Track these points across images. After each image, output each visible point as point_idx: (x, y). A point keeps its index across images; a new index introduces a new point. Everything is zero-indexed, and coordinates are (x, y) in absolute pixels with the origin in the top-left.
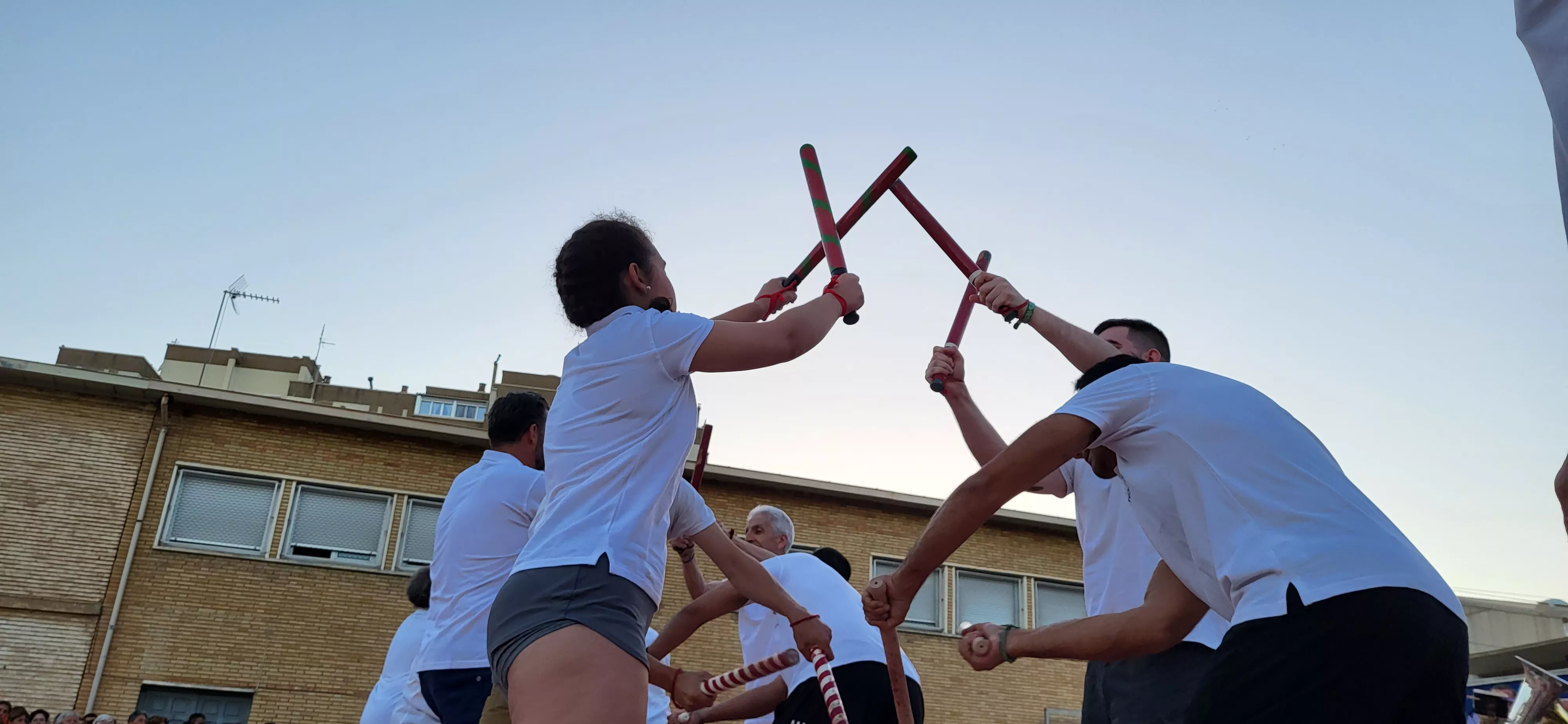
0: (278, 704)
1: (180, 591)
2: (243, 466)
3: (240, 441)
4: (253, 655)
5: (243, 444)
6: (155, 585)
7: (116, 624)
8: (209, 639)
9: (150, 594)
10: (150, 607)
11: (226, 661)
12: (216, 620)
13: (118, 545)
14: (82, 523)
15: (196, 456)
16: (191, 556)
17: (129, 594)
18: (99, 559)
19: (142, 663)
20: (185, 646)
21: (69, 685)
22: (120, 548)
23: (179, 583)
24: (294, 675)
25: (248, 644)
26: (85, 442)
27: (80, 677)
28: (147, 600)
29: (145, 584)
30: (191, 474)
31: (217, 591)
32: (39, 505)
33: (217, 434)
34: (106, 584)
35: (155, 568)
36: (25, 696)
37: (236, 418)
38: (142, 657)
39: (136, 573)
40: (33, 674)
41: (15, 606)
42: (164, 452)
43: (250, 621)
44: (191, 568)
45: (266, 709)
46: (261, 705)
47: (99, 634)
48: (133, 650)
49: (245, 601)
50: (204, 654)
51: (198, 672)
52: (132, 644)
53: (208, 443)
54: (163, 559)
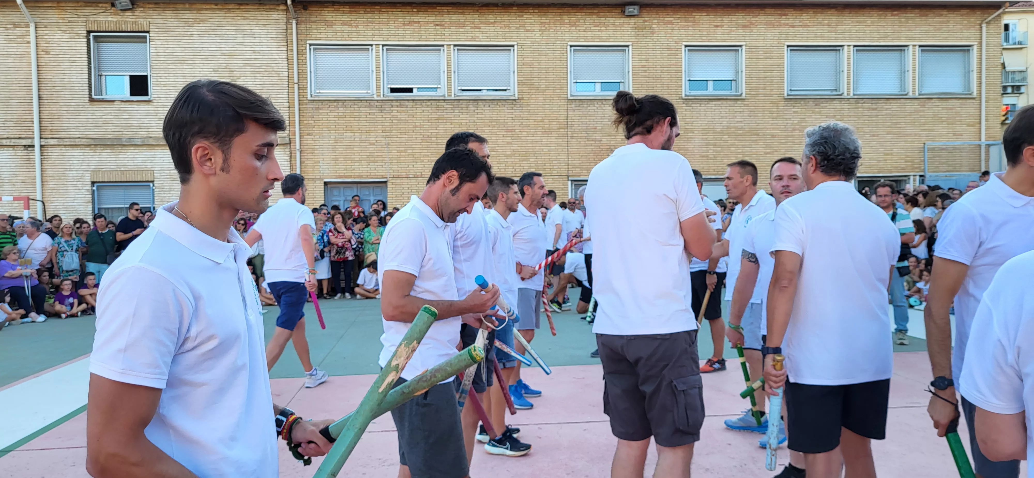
0: (402, 186)
1: (331, 124)
2: (347, 39)
3: (341, 22)
4: (382, 159)
5: (344, 24)
6: (316, 122)
7: (301, 148)
8: (354, 152)
9: (314, 128)
10: (316, 135)
11: (367, 164)
12: (355, 139)
13: (289, 100)
15: (318, 36)
16: (331, 101)
17: (303, 129)
20: (342, 157)
22: (290, 101)
23: (329, 119)
24: (408, 169)
25: (377, 152)
26: (251, 36)
28: (313, 131)
29: (310, 122)
30: (318, 47)
31: (352, 121)
33: (327, 19)
37: (335, 7)
38: (320, 166)
39: (303, 116)
42: (299, 36)
43: (375, 138)
44: (333, 109)
45: (396, 190)
46: (393, 188)
47: (293, 155)
48: (314, 162)
49: (369, 126)
50: (353, 161)
51: (353, 171)
52: (312, 158)
53: (322, 26)
54: (315, 105)
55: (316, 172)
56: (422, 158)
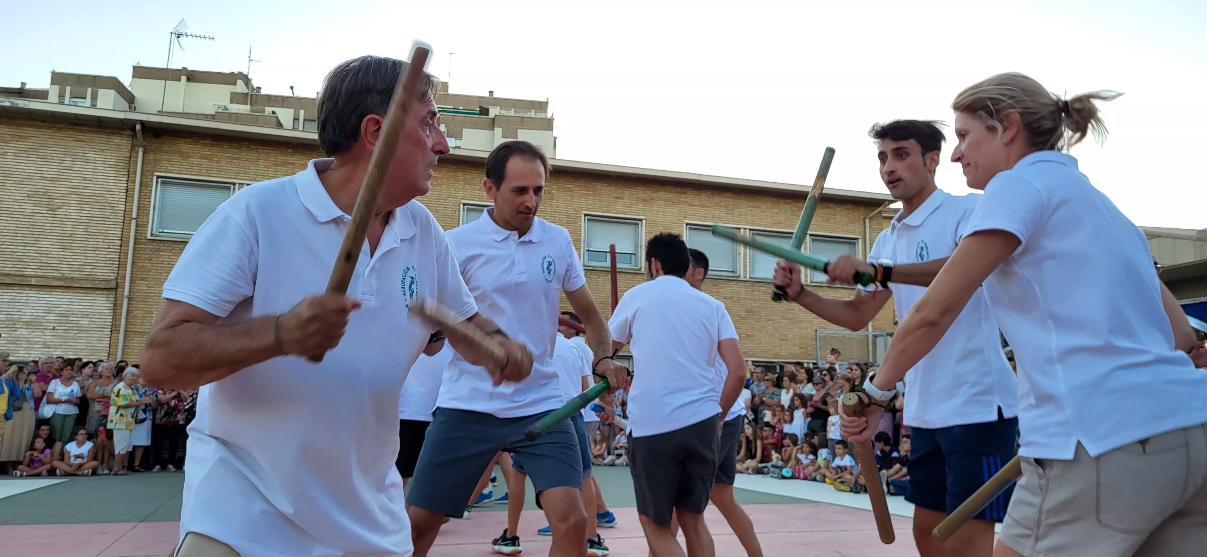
2: (205, 174)
3: (200, 155)
5: (202, 157)
6: (153, 265)
7: (130, 295)
9: (150, 272)
10: (152, 281)
13: (122, 237)
14: (92, 222)
15: (169, 168)
16: (176, 243)
17: (135, 273)
18: (109, 248)
21: (103, 339)
22: (123, 239)
26: (83, 160)
27: (109, 333)
28: (148, 276)
29: (146, 264)
30: (167, 182)
32: (58, 210)
33: (182, 150)
34: (117, 266)
36: (72, 347)
37: (195, 138)
38: (152, 317)
39: (138, 257)
40: (76, 332)
41: (53, 284)
42: (144, 166)
47: (118, 302)
48: (145, 312)
52: (143, 308)
53: (176, 158)
54: (155, 246)
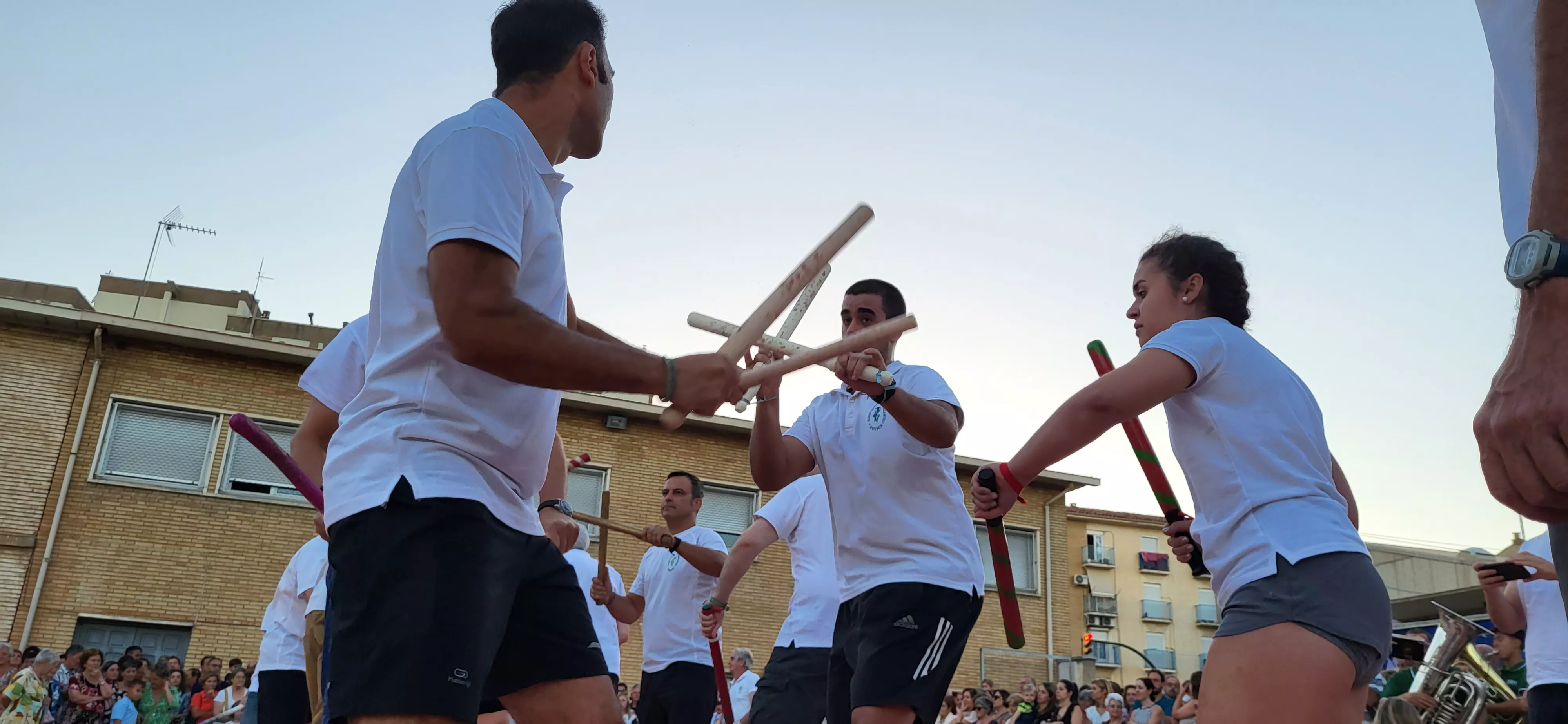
0: (217, 637)
1: (116, 525)
2: (179, 400)
3: (177, 374)
4: (192, 589)
5: (180, 377)
6: (91, 518)
7: (51, 557)
8: (145, 573)
9: (85, 527)
10: (85, 540)
11: (164, 595)
12: (154, 553)
13: (53, 478)
14: (14, 455)
15: (132, 389)
16: (127, 489)
17: (64, 527)
18: (32, 492)
19: (78, 596)
20: (122, 579)
21: (3, 617)
22: (54, 481)
23: (115, 516)
24: (233, 610)
25: (186, 578)
26: (16, 373)
27: (14, 609)
28: (82, 533)
29: (80, 517)
30: (126, 407)
31: (155, 525)
33: (153, 367)
34: (40, 516)
35: (90, 501)
37: (172, 351)
38: (78, 590)
39: (71, 506)
42: (98, 384)
43: (189, 555)
44: (127, 501)
45: (205, 643)
46: (199, 638)
47: (33, 566)
48: (69, 583)
49: (183, 536)
50: (141, 588)
51: (135, 605)
52: (67, 576)
53: (143, 376)
54: (98, 492)
55: (68, 599)
56: (261, 596)
